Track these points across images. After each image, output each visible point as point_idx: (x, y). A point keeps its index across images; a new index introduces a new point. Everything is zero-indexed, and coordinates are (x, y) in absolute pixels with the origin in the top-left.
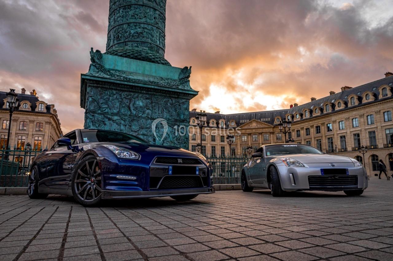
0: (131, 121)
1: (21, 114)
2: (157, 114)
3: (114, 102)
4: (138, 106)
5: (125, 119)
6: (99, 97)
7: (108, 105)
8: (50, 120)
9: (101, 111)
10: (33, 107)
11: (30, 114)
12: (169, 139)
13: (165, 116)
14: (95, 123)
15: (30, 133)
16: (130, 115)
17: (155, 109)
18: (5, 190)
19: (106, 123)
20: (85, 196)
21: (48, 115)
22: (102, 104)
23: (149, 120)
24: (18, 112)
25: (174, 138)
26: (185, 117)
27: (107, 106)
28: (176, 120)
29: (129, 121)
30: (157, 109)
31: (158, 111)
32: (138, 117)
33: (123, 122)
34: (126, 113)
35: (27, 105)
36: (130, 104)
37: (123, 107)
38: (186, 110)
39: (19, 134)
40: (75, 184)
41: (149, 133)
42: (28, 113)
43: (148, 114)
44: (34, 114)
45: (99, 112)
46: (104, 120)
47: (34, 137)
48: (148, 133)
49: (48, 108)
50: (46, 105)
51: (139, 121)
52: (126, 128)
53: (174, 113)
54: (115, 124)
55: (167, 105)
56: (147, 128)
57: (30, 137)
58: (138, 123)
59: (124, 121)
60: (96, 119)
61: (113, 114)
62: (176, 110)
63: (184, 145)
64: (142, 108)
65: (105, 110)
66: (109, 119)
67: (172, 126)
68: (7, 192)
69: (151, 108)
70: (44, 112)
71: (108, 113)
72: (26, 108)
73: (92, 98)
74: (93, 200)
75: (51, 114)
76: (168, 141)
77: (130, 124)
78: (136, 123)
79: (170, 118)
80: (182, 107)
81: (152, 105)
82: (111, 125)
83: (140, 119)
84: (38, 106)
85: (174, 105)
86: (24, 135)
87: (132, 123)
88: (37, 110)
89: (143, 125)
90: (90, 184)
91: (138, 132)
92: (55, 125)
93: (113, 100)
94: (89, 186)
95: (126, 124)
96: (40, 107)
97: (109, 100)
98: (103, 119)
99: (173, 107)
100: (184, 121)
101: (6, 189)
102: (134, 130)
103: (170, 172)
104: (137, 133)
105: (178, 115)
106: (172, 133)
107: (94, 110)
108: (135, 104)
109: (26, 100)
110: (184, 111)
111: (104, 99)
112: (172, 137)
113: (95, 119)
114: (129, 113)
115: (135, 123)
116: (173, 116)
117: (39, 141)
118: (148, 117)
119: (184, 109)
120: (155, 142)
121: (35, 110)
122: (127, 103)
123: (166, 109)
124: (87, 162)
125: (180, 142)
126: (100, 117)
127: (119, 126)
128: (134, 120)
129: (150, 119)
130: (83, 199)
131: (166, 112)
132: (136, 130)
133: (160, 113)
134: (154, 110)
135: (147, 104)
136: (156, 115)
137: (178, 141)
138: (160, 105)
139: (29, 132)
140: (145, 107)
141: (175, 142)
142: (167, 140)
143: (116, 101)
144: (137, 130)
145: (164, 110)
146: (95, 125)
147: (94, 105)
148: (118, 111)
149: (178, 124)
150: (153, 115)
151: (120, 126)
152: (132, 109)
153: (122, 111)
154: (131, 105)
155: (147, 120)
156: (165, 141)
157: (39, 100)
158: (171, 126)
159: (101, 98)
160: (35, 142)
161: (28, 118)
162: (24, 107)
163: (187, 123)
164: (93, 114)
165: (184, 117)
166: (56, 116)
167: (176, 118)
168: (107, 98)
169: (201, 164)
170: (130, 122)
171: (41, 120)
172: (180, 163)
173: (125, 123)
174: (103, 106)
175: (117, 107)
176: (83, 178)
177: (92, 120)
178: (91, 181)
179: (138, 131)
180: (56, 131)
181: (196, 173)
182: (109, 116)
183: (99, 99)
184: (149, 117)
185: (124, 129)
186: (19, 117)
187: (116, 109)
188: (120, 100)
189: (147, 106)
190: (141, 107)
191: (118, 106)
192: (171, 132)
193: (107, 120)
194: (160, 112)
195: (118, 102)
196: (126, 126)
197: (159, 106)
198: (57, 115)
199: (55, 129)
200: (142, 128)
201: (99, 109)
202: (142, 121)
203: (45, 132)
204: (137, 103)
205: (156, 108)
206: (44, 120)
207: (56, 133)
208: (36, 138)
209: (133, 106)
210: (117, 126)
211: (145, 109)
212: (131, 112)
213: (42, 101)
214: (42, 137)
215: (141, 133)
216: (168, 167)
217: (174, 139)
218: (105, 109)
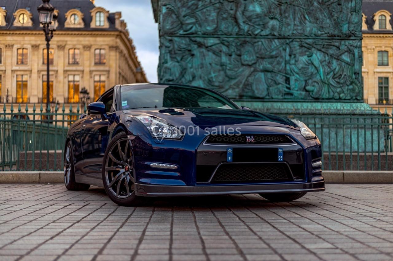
0: (241, 44)
1: (68, 34)
2: (292, 27)
3: (207, 10)
4: (252, 13)
5: (228, 42)
6: (179, 5)
7: (197, 19)
8: (116, 43)
9: (185, 31)
10: (87, 20)
11: (84, 33)
12: (318, 77)
13: (308, 29)
14: (175, 54)
15: (87, 70)
16: (237, 34)
17: (286, 18)
18: (38, 176)
19: (195, 52)
20: (118, 190)
21: (113, 33)
22: (184, 16)
23: (276, 41)
24: (64, 33)
25: (328, 74)
26: (351, 29)
27: (193, 20)
28: (332, 37)
29: (236, 46)
30: (291, 16)
31: (293, 20)
32: (253, 36)
33: (224, 49)
34: (230, 29)
35: (76, 16)
36: (236, 11)
37: (224, 19)
38: (354, 13)
39: (69, 73)
40: (106, 173)
41: (277, 66)
42: (80, 33)
43: (273, 29)
44: (90, 33)
45: (181, 32)
46: (189, 48)
47: (93, 75)
48: (274, 67)
49: (111, 18)
50: (107, 15)
51: (257, 44)
52: (232, 60)
53: (328, 21)
54: (210, 54)
55: (312, 5)
56: (272, 57)
57: (87, 77)
58: (254, 50)
59: (228, 46)
60: (176, 46)
61: (206, 35)
62: (331, 16)
63: (351, 87)
64: (260, 17)
65: (192, 28)
66: (200, 45)
67: (323, 50)
68: (42, 179)
69: (278, 16)
70: (105, 27)
71: (196, 33)
72: (76, 22)
73: (168, 8)
74: (127, 196)
75: (117, 30)
76: (315, 82)
77: (238, 53)
78: (250, 49)
79: (319, 33)
80: (344, 7)
81: (280, 10)
82: (204, 56)
83: (256, 40)
84: (94, 17)
85: (327, 3)
86: (77, 73)
87: (242, 49)
88: (93, 25)
89: (263, 51)
90: (124, 173)
91: (254, 66)
92: (125, 52)
93: (205, 6)
94: (123, 176)
95: (230, 52)
96: (98, 19)
97: (197, 8)
98: (189, 45)
99: (324, 9)
100: (350, 36)
101: (40, 174)
102: (246, 63)
103: (230, 158)
104: (252, 69)
105: (337, 24)
106: (324, 63)
107: (172, 31)
108: (247, 11)
109: (74, 8)
110: (350, 14)
111: (189, 8)
112: (324, 72)
113: (174, 47)
114: (236, 29)
115: (248, 48)
116: (326, 28)
117: (102, 84)
118: (274, 35)
119: (349, 10)
120: (289, 84)
121: (89, 25)
122: (231, 10)
123: (309, 14)
124: (118, 142)
125: (342, 81)
126: (183, 43)
127: (218, 58)
128: (245, 42)
129: (278, 38)
130: (115, 194)
131: (310, 22)
132: (250, 63)
133: (299, 24)
134: (284, 19)
135: (270, 8)
136: (290, 30)
137: (337, 80)
138: (297, 8)
139: (83, 67)
140: (265, 15)
141: (332, 82)
142: (314, 80)
143: (211, 8)
144: (253, 62)
145: (305, 18)
146: (175, 58)
147: (172, 20)
148: (215, 29)
149: (337, 44)
150: (283, 29)
151: (220, 57)
152: (241, 21)
153: (223, 26)
154: (238, 13)
155: (271, 40)
156: (310, 81)
157: (94, 7)
158: (320, 50)
159: (183, 6)
160: (96, 84)
161: (81, 41)
162: (73, 22)
163: (357, 41)
164: (170, 38)
165: (349, 27)
166: (126, 34)
167: (332, 31)
168: (193, 4)
169: (290, 142)
170: (239, 48)
171: (102, 43)
172: (250, 143)
173: (229, 50)
174: (186, 20)
175: (213, 21)
176: (116, 164)
177: (170, 49)
178: (125, 169)
179: (255, 63)
180: (127, 62)
181: (277, 158)
182: (198, 39)
183: (179, 8)
184: (276, 34)
185: (228, 62)
186: (66, 41)
187: (211, 24)
188: (217, 5)
189: (270, 12)
190: (258, 16)
191: (215, 18)
192: (321, 62)
193: (196, 46)
194: (297, 22)
195: (214, 10)
196: (230, 55)
197: (295, 10)
198: (127, 31)
199: (126, 59)
200: (263, 58)
201: (181, 28)
202: (262, 44)
203: (110, 67)
204: (251, 8)
205: (289, 16)
206: (106, 43)
207: (129, 65)
208: (97, 78)
209: (243, 13)
210: (214, 56)
211: (267, 19)
212: (240, 28)
213: (100, 8)
214: (107, 76)
215: (261, 67)
216: (225, 150)
217: (329, 77)
218: (190, 26)
